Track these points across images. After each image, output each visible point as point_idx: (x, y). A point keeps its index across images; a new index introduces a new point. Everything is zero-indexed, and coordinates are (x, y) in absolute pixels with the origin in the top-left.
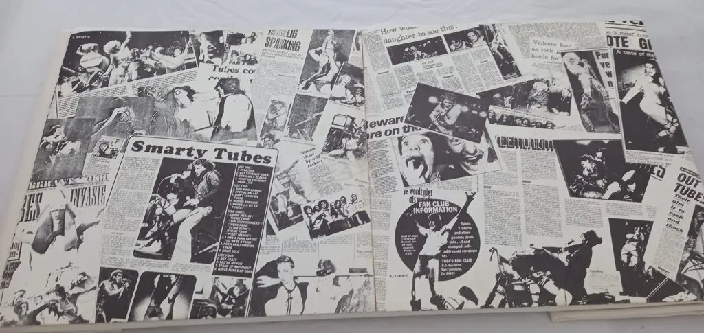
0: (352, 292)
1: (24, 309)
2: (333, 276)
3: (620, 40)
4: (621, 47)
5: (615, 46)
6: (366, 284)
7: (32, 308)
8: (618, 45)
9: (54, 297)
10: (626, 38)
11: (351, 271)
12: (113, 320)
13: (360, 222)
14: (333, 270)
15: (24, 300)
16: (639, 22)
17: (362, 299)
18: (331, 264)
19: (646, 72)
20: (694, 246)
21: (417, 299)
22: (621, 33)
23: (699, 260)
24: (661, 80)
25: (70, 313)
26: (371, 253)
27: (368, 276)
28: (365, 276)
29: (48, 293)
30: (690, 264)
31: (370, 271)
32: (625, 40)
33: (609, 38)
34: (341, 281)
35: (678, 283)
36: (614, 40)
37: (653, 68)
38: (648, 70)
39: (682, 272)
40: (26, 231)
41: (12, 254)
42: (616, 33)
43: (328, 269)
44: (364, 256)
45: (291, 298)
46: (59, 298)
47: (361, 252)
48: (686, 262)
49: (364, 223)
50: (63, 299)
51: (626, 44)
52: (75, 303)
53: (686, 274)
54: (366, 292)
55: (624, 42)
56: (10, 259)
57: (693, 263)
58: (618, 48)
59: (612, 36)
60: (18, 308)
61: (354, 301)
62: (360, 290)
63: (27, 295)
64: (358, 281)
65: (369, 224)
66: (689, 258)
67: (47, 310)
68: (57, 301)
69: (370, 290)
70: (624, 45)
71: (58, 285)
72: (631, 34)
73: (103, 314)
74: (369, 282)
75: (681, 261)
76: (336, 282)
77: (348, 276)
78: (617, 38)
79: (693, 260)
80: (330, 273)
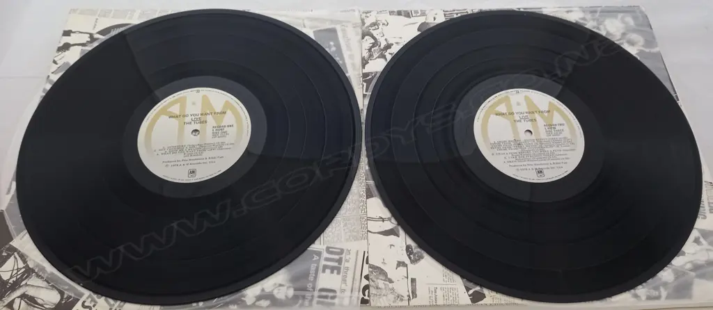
0: (391, 281)
1: (374, 28)
2: (407, 261)
3: (336, 264)
4: (323, 262)
5: (325, 255)
6: (400, 297)
7: (375, 33)
8: (327, 259)
9: (383, 44)
10: (339, 273)
11: (413, 281)
12: (365, 84)
13: (471, 292)
14: (413, 262)
15: (380, 27)
16: (366, 298)
17: (384, 292)
18: (419, 260)
19: (281, 285)
20: (38, 276)
21: (72, 34)
22: (347, 269)
23: (22, 276)
24: (264, 303)
25: (371, 56)
26: (434, 304)
27: (409, 300)
28: (409, 296)
29: (386, 40)
30: (21, 265)
31: (414, 302)
32: (335, 271)
33: (339, 251)
34: (402, 270)
35: (7, 246)
36: (337, 257)
37: (286, 296)
38: (283, 289)
39: (16, 254)
40: (436, 16)
41: (416, 12)
42: (347, 261)
43: (414, 255)
44: (430, 295)
45: (383, 221)
46: (382, 46)
47: (435, 292)
48: (25, 261)
49: (470, 296)
50: (383, 50)
51: (328, 271)
52: (378, 57)
53: (12, 258)
54: (391, 297)
55: (333, 269)
56: (413, 12)
57: (21, 269)
58: (322, 258)
59: (343, 256)
60: (375, 24)
61: (381, 283)
62: (393, 289)
63: (384, 27)
64: (403, 288)
65: (470, 302)
66: (28, 266)
67: (374, 41)
68: (380, 46)
69: (394, 302)
70: (325, 267)
71: (392, 44)
72: (344, 281)
73: (370, 77)
74: (402, 300)
75: (27, 257)
76: (401, 264)
77: (407, 278)
78: (340, 261)
79: (23, 270)
80: (410, 258)
